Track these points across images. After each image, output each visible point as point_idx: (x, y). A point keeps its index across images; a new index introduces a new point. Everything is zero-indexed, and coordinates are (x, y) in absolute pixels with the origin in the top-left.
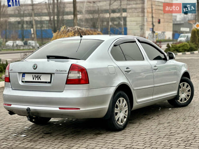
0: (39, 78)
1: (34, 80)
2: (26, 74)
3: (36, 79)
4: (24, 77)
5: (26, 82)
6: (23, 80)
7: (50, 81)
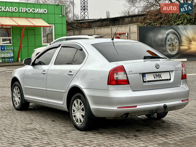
0: (160, 76)
1: (156, 79)
2: (146, 74)
3: (158, 78)
4: (145, 77)
5: (148, 81)
6: (144, 80)
7: (170, 78)
